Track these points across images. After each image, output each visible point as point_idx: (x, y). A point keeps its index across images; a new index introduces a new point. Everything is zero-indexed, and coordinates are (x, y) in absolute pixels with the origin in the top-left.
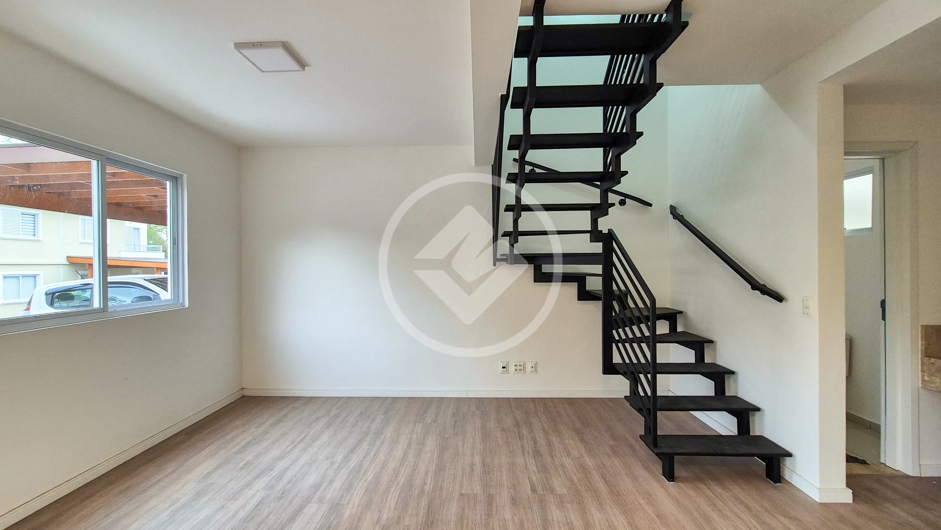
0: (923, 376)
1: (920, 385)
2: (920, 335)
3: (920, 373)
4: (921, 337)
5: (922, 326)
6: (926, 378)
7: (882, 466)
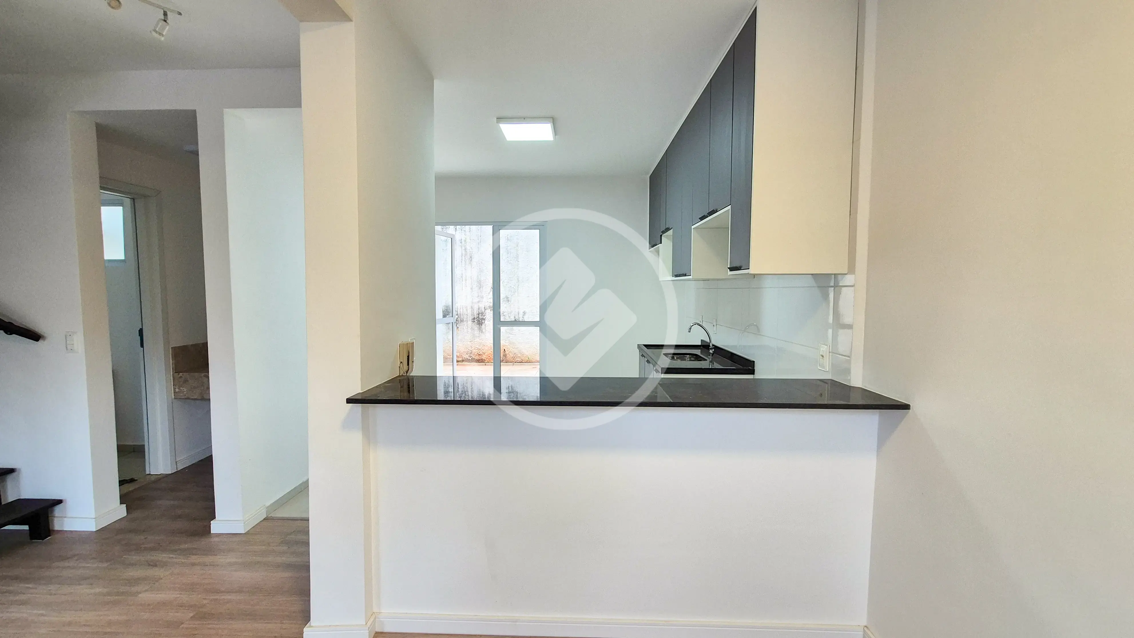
0: (175, 389)
1: (173, 397)
2: (171, 356)
3: (173, 387)
4: (172, 358)
5: (172, 348)
6: (177, 390)
7: (148, 477)
